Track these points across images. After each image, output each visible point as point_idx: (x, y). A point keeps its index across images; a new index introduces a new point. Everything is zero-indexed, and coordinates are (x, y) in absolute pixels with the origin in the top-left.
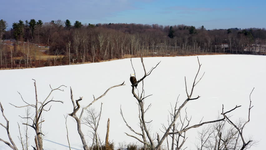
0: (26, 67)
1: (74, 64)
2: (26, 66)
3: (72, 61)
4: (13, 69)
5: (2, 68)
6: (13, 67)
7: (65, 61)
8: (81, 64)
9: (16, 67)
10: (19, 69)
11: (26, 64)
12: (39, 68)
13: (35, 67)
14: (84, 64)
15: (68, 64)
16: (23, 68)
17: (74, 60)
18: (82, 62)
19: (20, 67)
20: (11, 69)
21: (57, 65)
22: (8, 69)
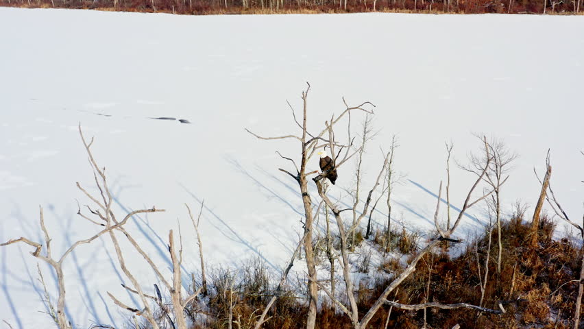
0: (446, 12)
1: (554, 14)
2: (447, 9)
3: (551, 6)
4: (417, 12)
5: (394, 9)
6: (417, 8)
7: (534, 4)
8: (569, 14)
9: (423, 9)
10: (429, 13)
11: (447, 3)
12: (473, 15)
13: (466, 13)
14: (576, 17)
15: (541, 12)
16: (438, 12)
17: (554, 5)
18: (573, 10)
19: (432, 9)
20: (413, 13)
21: (515, 12)
22: (406, 12)
